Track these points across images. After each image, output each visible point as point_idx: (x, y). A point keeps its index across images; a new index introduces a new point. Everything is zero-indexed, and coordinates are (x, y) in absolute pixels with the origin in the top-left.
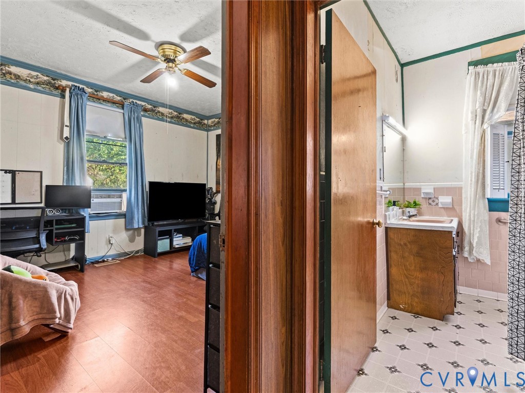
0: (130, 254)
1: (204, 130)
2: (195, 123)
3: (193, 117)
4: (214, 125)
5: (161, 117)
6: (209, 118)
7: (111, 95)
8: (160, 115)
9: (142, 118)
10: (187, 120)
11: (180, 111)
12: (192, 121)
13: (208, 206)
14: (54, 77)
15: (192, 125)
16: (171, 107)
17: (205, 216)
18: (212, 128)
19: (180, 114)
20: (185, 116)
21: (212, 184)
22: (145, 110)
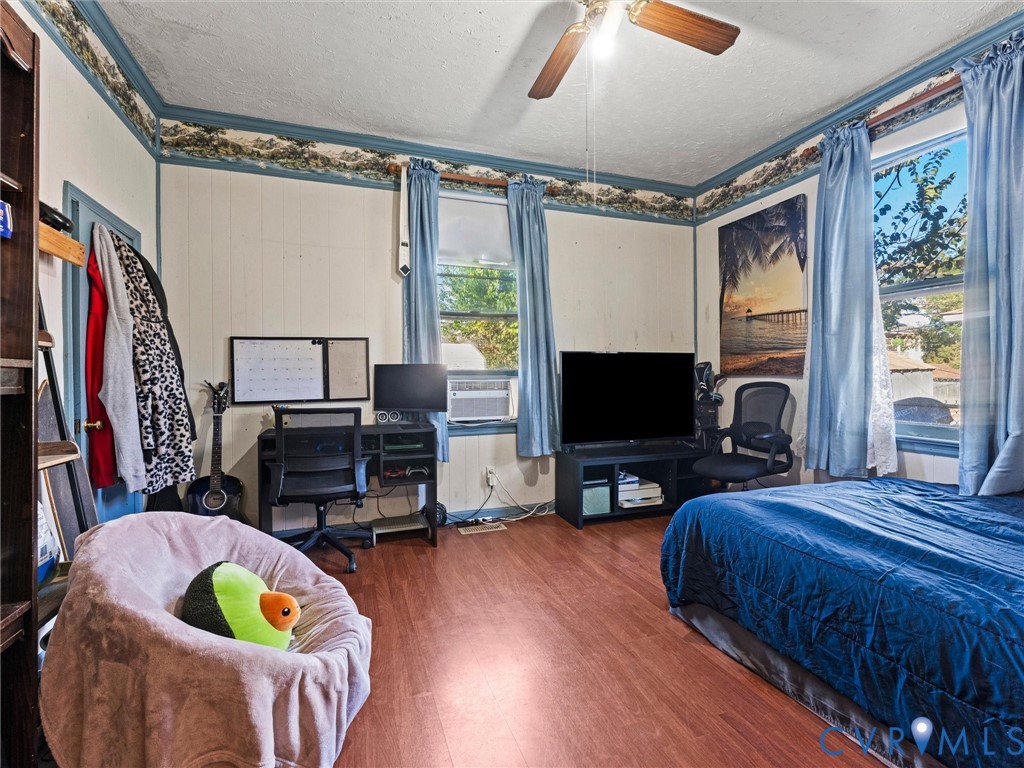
0: (528, 512)
1: (687, 223)
2: (662, 210)
3: (659, 195)
4: (713, 206)
5: (586, 205)
6: (695, 192)
7: (484, 170)
8: (582, 201)
9: (546, 211)
10: (643, 204)
11: (628, 184)
12: (657, 206)
13: (699, 410)
14: (383, 151)
15: (656, 215)
16: (603, 177)
17: (692, 433)
18: (707, 215)
19: (627, 191)
20: (640, 194)
21: (709, 353)
22: (552, 193)
